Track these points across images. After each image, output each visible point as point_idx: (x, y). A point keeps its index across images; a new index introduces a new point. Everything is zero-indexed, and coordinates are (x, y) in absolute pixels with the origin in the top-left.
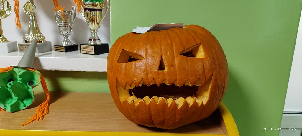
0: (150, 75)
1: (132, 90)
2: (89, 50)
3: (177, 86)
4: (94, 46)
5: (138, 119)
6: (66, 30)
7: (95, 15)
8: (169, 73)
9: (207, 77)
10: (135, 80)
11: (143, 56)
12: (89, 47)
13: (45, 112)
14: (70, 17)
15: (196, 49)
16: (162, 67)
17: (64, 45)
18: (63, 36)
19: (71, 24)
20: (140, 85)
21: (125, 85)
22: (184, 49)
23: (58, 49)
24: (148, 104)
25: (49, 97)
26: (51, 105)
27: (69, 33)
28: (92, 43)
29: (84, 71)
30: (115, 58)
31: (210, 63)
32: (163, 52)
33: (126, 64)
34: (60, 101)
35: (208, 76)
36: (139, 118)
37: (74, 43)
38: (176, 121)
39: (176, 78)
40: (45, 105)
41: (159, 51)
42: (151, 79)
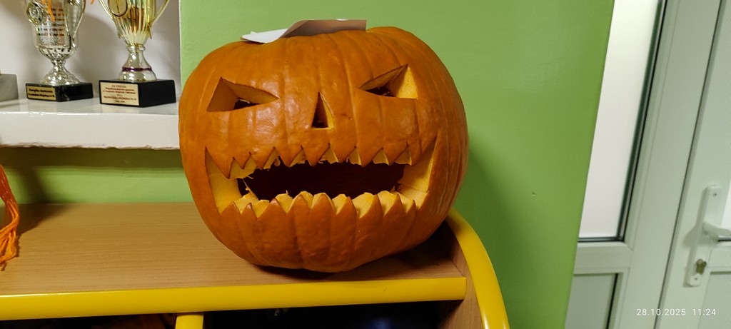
0: (292, 140)
1: (246, 179)
2: (125, 95)
3: (357, 165)
4: (136, 86)
5: (263, 249)
6: (59, 44)
7: (139, 7)
8: (339, 133)
9: (423, 143)
10: (255, 153)
11: (273, 94)
12: (125, 87)
13: (9, 252)
14: (68, 10)
15: (398, 79)
16: (319, 122)
17: (54, 83)
18: (49, 60)
19: (72, 28)
20: (267, 167)
21: (229, 166)
22: (372, 76)
23: (37, 93)
24: (287, 208)
25: (17, 215)
26: (24, 236)
27: (66, 52)
28: (132, 76)
29: (112, 146)
30: (201, 101)
31: (429, 110)
32: (322, 84)
33: (231, 115)
34: (48, 226)
35: (425, 140)
36: (266, 246)
37: (80, 80)
38: (356, 247)
39: (356, 143)
40: (7, 235)
41: (313, 80)
42: (295, 149)
